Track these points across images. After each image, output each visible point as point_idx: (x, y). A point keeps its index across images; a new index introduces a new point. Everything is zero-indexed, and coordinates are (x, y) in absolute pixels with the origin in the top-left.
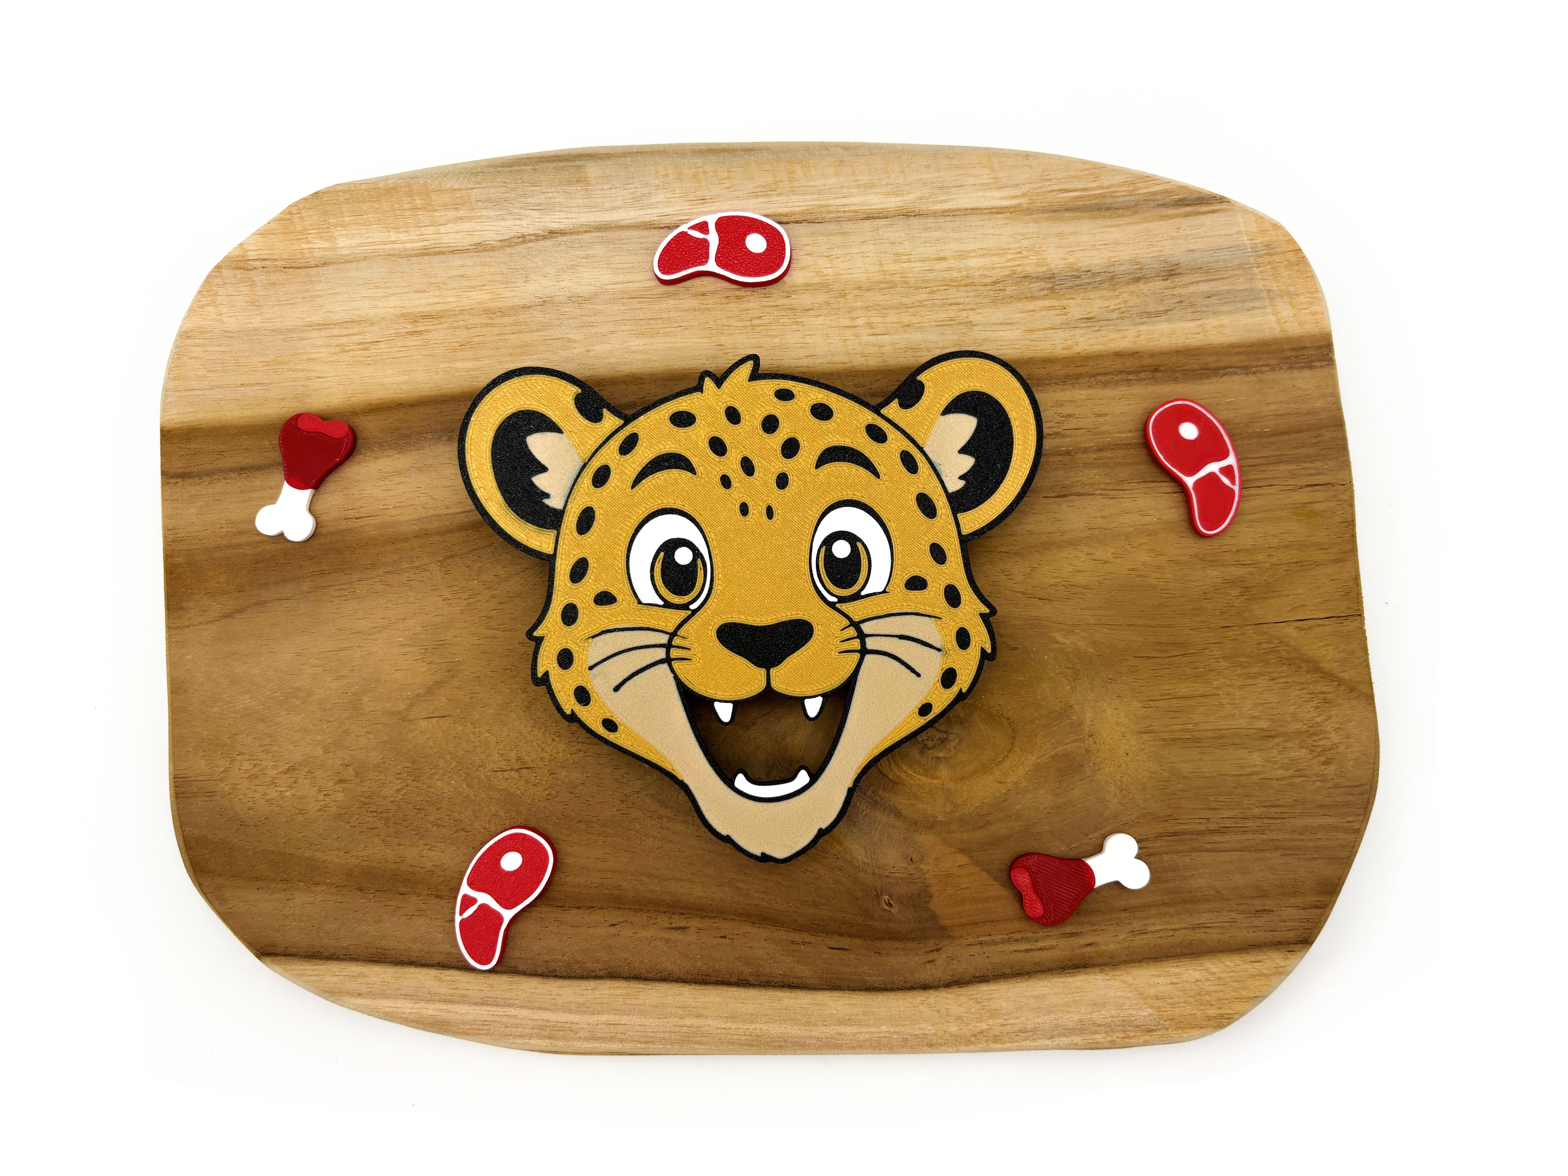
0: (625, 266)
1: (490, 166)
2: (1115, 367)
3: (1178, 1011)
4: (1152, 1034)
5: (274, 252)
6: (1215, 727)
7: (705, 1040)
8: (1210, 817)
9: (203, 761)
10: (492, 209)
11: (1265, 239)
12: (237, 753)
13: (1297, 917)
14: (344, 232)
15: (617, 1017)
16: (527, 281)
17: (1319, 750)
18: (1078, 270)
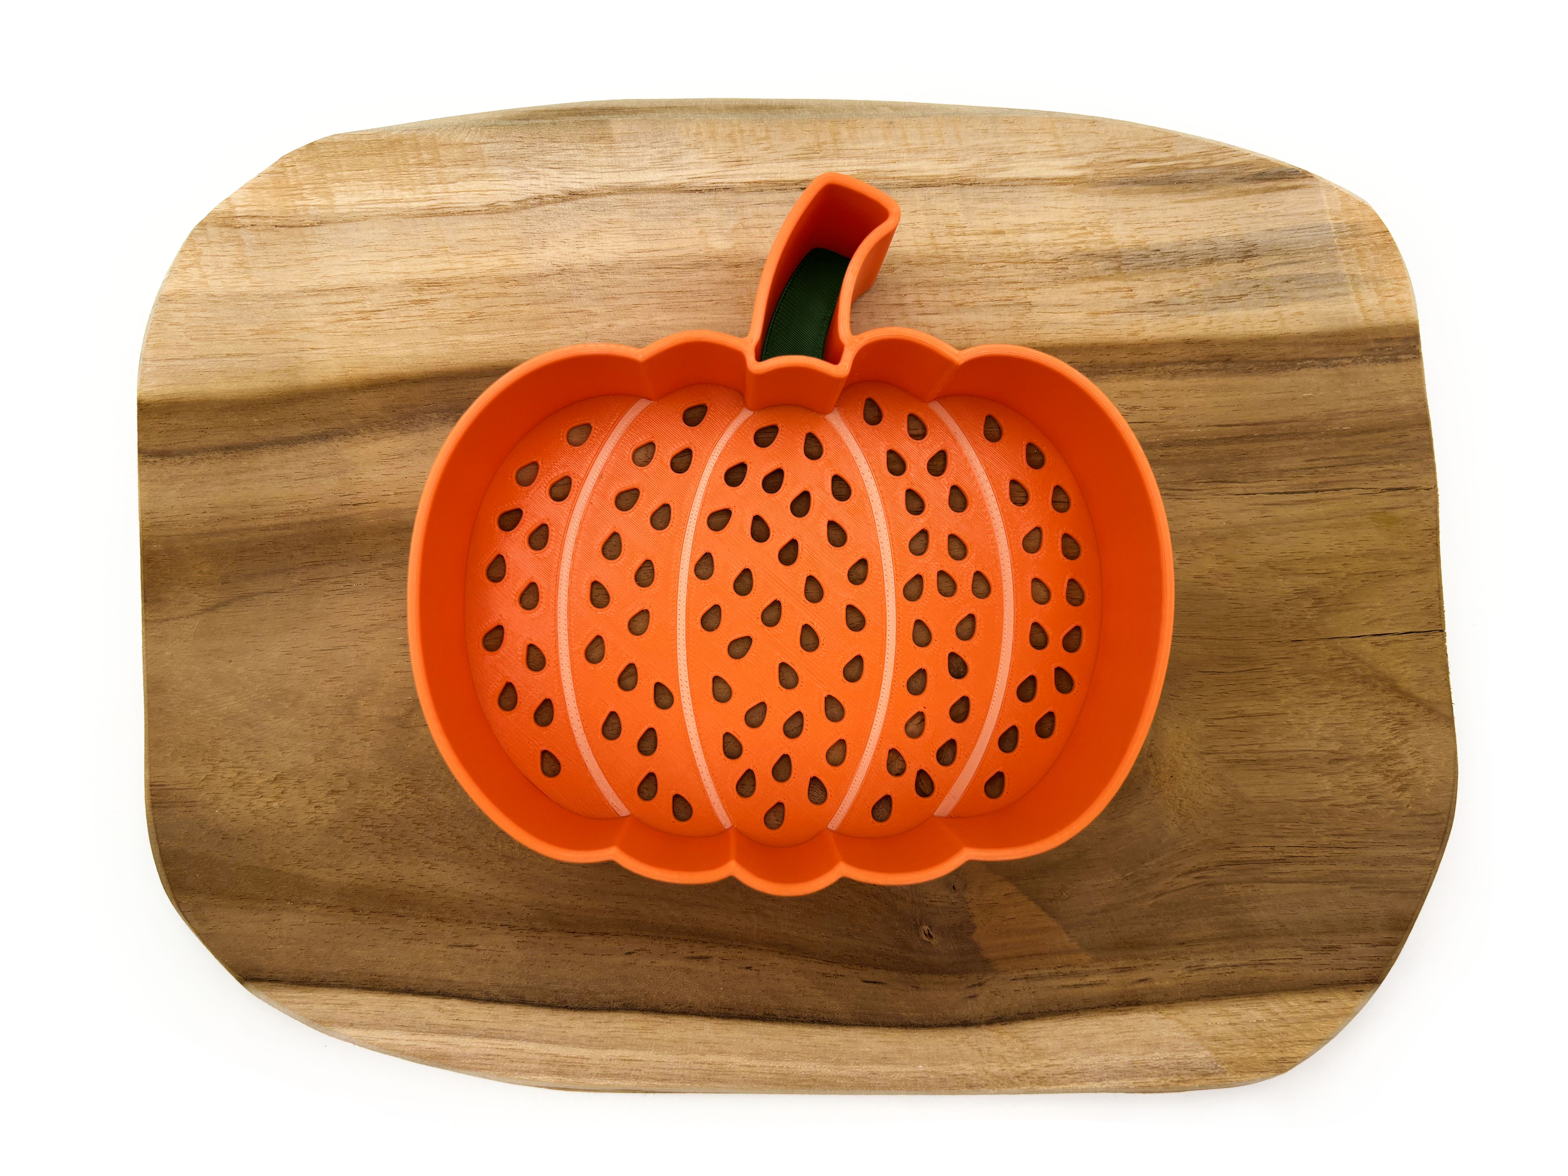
0: (651, 232)
1: (504, 119)
2: (1184, 356)
3: (1237, 1053)
4: (1208, 1078)
5: (265, 209)
6: (1282, 749)
7: (727, 1078)
8: (1276, 845)
9: (182, 768)
10: (506, 166)
11: (1351, 219)
12: (220, 759)
13: (1367, 955)
14: (342, 189)
15: (632, 1053)
16: (544, 247)
17: (1394, 775)
18: (1146, 249)
